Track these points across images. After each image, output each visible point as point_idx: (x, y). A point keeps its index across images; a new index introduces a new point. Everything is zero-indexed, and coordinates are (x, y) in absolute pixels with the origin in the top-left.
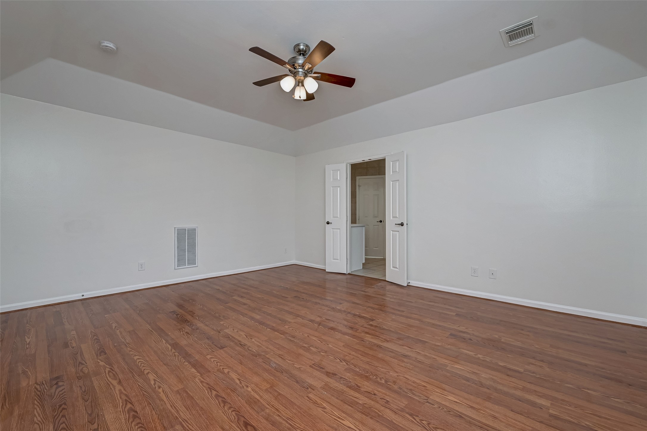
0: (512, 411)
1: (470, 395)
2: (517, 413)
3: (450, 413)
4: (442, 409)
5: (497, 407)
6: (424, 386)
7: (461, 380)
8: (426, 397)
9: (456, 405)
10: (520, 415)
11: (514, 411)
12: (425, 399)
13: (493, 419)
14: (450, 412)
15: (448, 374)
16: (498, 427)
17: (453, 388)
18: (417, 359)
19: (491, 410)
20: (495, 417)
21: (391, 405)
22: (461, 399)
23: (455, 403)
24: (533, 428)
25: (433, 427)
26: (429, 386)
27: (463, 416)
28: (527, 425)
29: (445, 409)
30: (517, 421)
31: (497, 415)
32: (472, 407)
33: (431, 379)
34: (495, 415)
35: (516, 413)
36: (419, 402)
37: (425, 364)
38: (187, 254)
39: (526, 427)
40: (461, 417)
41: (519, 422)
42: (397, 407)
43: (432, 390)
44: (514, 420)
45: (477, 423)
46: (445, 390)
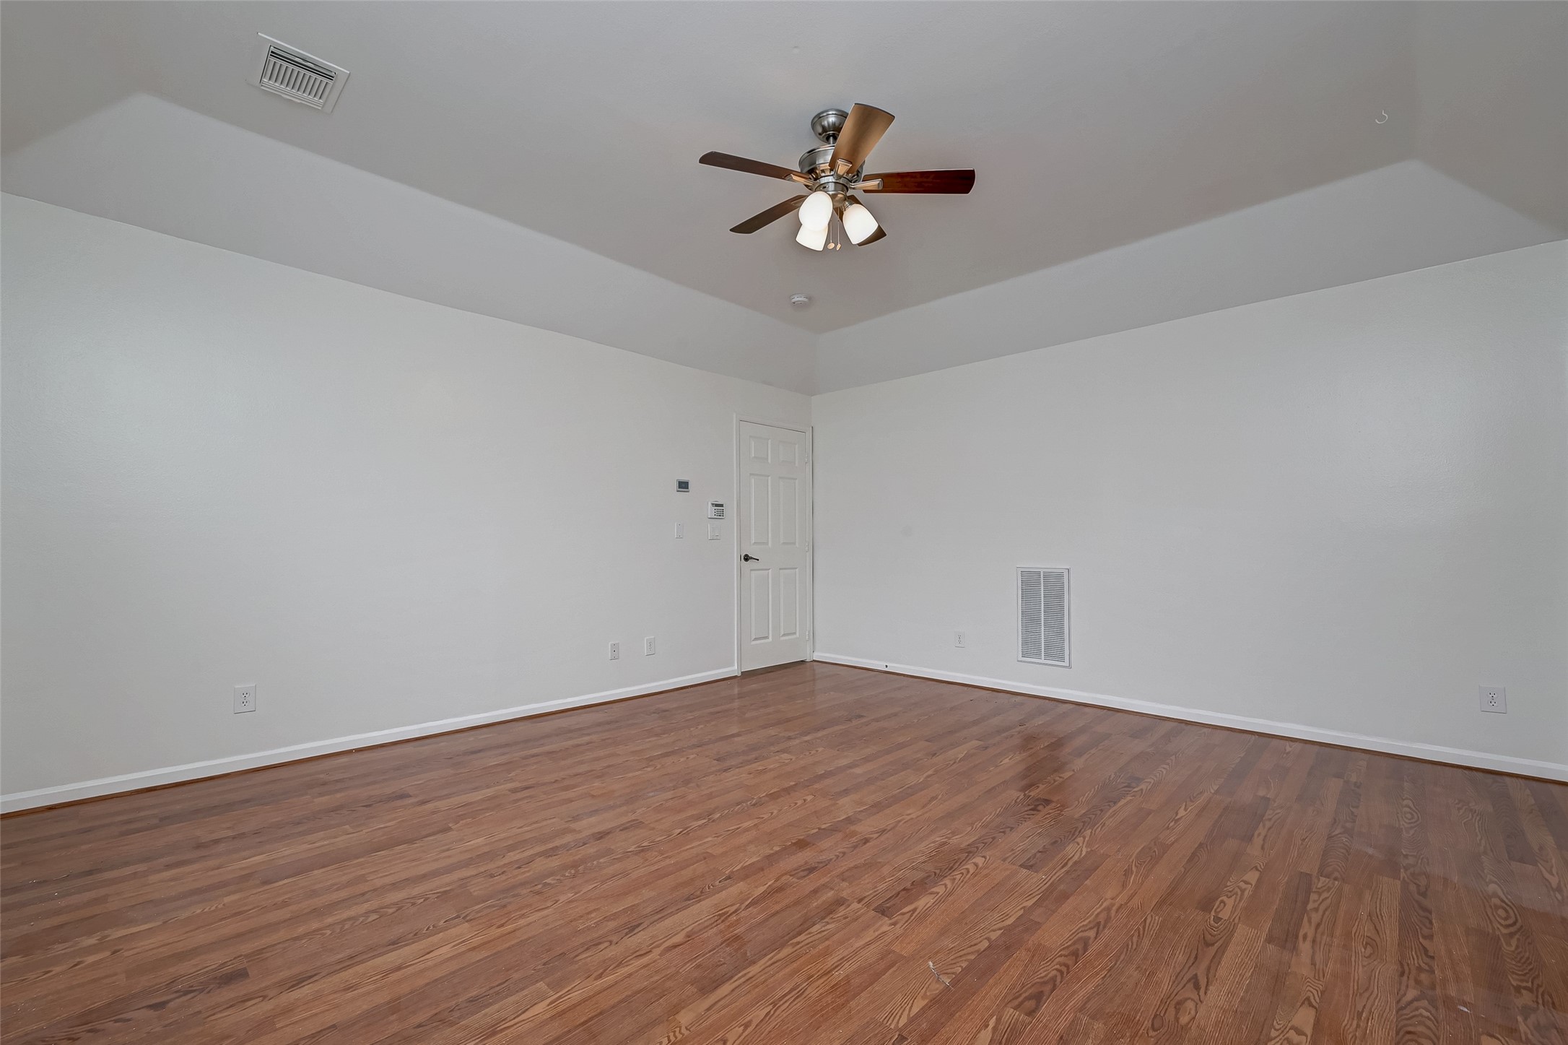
0: (334, 1026)
1: (427, 981)
2: (321, 1031)
3: (412, 935)
4: (428, 928)
5: (365, 1007)
6: (502, 925)
7: (484, 989)
8: (471, 920)
9: (421, 950)
10: (314, 1032)
11: (329, 1031)
12: (466, 916)
13: (348, 983)
14: (415, 935)
15: (516, 976)
16: (330, 980)
17: (466, 964)
18: (606, 944)
19: (369, 993)
20: (348, 989)
21: (483, 879)
22: (430, 963)
23: (428, 951)
24: (275, 1031)
25: (403, 906)
26: (495, 932)
27: (392, 947)
28: (287, 1026)
29: (424, 932)
30: (311, 1016)
31: (349, 995)
32: (399, 968)
33: (518, 943)
34: (352, 991)
35: (324, 1030)
36: (467, 908)
37: (582, 950)
38: (1043, 630)
39: (288, 1022)
40: (393, 943)
41: (305, 1019)
42: (472, 883)
43: (484, 933)
44: (316, 1014)
45: (365, 957)
46: (470, 950)
